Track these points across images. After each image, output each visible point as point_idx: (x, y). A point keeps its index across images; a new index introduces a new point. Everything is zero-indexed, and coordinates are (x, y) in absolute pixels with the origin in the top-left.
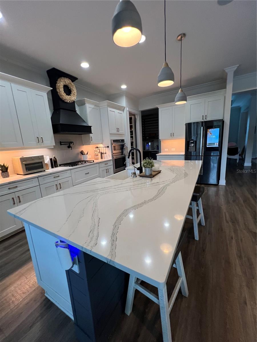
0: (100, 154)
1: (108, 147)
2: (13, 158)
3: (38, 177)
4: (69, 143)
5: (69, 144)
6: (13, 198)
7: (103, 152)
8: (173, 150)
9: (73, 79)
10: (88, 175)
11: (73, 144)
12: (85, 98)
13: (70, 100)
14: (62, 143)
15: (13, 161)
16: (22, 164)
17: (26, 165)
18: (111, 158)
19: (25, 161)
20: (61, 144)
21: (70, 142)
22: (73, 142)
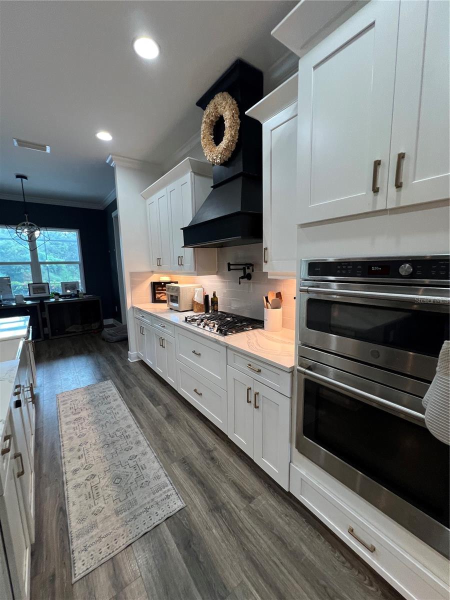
5: (244, 269)
11: (253, 270)
14: (232, 267)
20: (229, 269)
21: (246, 264)
22: (251, 265)
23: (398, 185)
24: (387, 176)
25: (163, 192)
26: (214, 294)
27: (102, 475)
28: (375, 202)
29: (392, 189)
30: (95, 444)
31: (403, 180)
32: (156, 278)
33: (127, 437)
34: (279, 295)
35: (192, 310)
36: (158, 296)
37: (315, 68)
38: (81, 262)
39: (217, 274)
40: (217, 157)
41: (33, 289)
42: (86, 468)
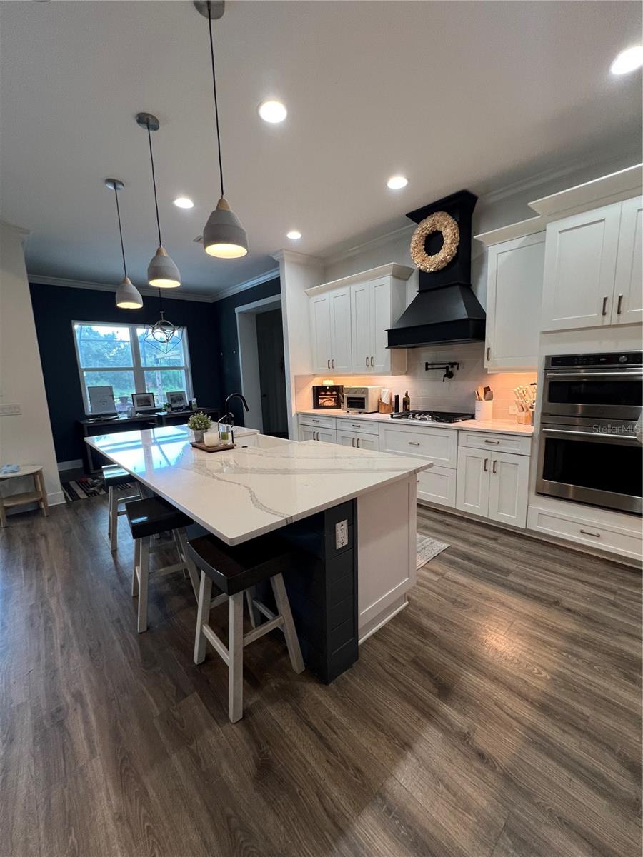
5: (447, 368)
10: (413, 448)
11: (458, 369)
14: (429, 367)
17: (348, 398)
20: (427, 369)
21: (450, 364)
22: (456, 363)
23: (619, 312)
24: (612, 307)
25: (344, 290)
26: (406, 394)
28: (603, 320)
29: (615, 313)
31: (621, 309)
32: (317, 382)
34: (487, 389)
35: (378, 412)
36: (321, 401)
37: (560, 232)
38: (189, 366)
39: (406, 374)
40: (431, 266)
41: (138, 400)
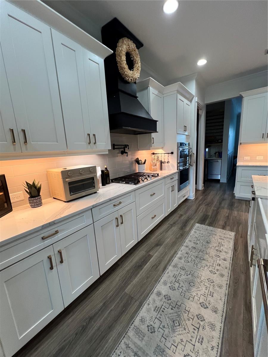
0: (158, 164)
1: (172, 153)
2: (48, 170)
3: (91, 209)
4: (123, 147)
6: (50, 258)
7: (163, 161)
8: (259, 159)
9: (139, 44)
11: (128, 149)
12: (151, 78)
13: (132, 77)
14: (116, 147)
15: (48, 175)
16: (64, 182)
17: (70, 183)
18: (176, 171)
19: (69, 177)
20: (114, 148)
21: (125, 145)
22: (128, 146)
27: (213, 248)
30: (207, 265)
33: (188, 254)
42: (218, 257)
